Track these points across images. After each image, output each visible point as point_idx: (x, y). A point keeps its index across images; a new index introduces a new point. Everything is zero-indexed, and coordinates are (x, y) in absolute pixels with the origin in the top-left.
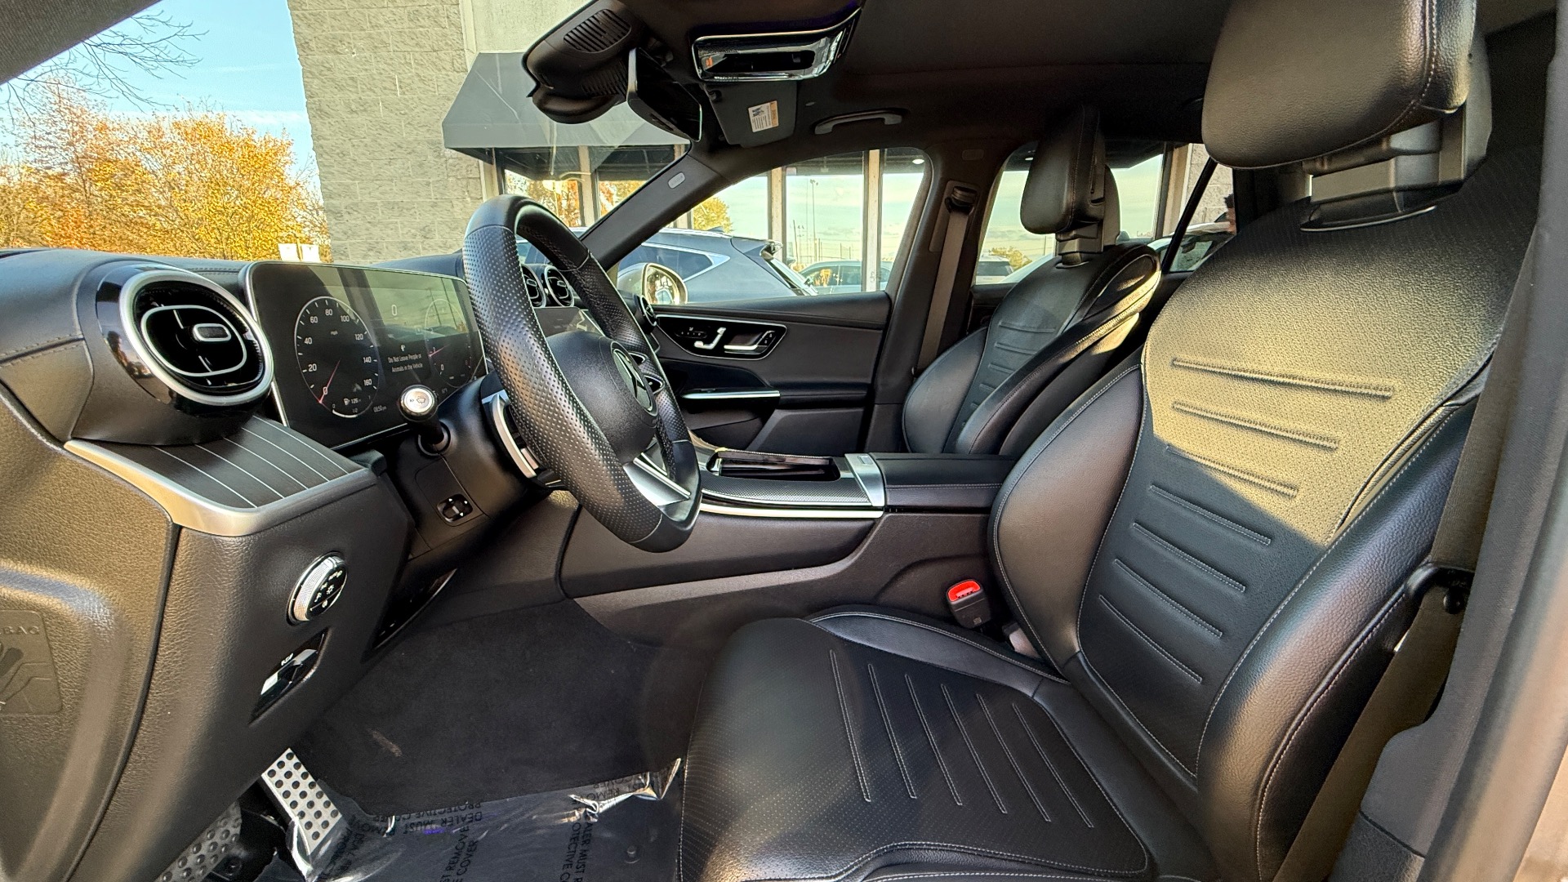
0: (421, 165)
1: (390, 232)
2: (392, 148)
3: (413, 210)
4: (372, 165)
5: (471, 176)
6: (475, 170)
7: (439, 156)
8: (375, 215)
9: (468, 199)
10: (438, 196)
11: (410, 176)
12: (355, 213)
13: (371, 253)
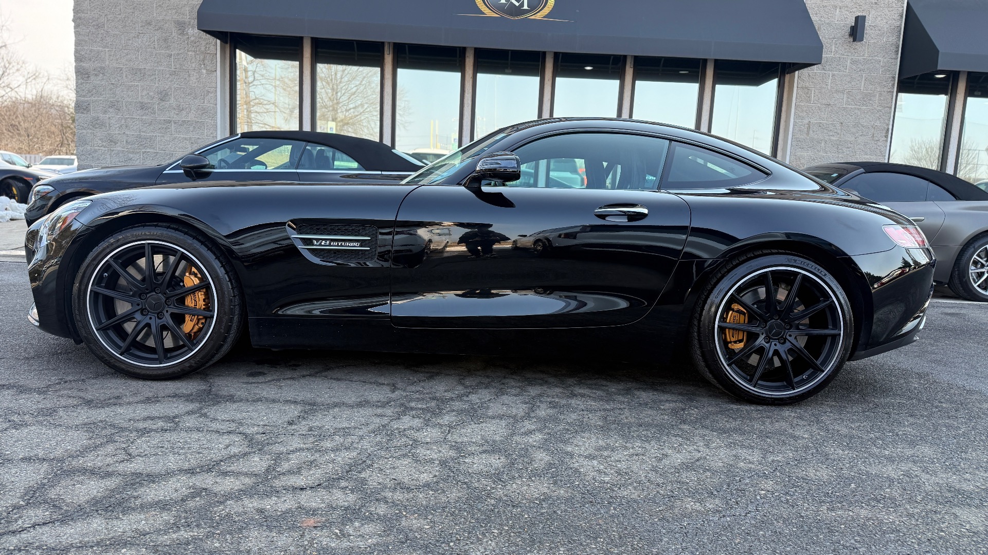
0: (165, 40)
1: (130, 93)
2: (144, 24)
3: (153, 77)
4: (123, 37)
5: (208, 52)
6: (212, 48)
7: (182, 34)
8: (120, 78)
9: (204, 71)
10: (178, 66)
11: (154, 48)
12: (101, 75)
13: (111, 110)
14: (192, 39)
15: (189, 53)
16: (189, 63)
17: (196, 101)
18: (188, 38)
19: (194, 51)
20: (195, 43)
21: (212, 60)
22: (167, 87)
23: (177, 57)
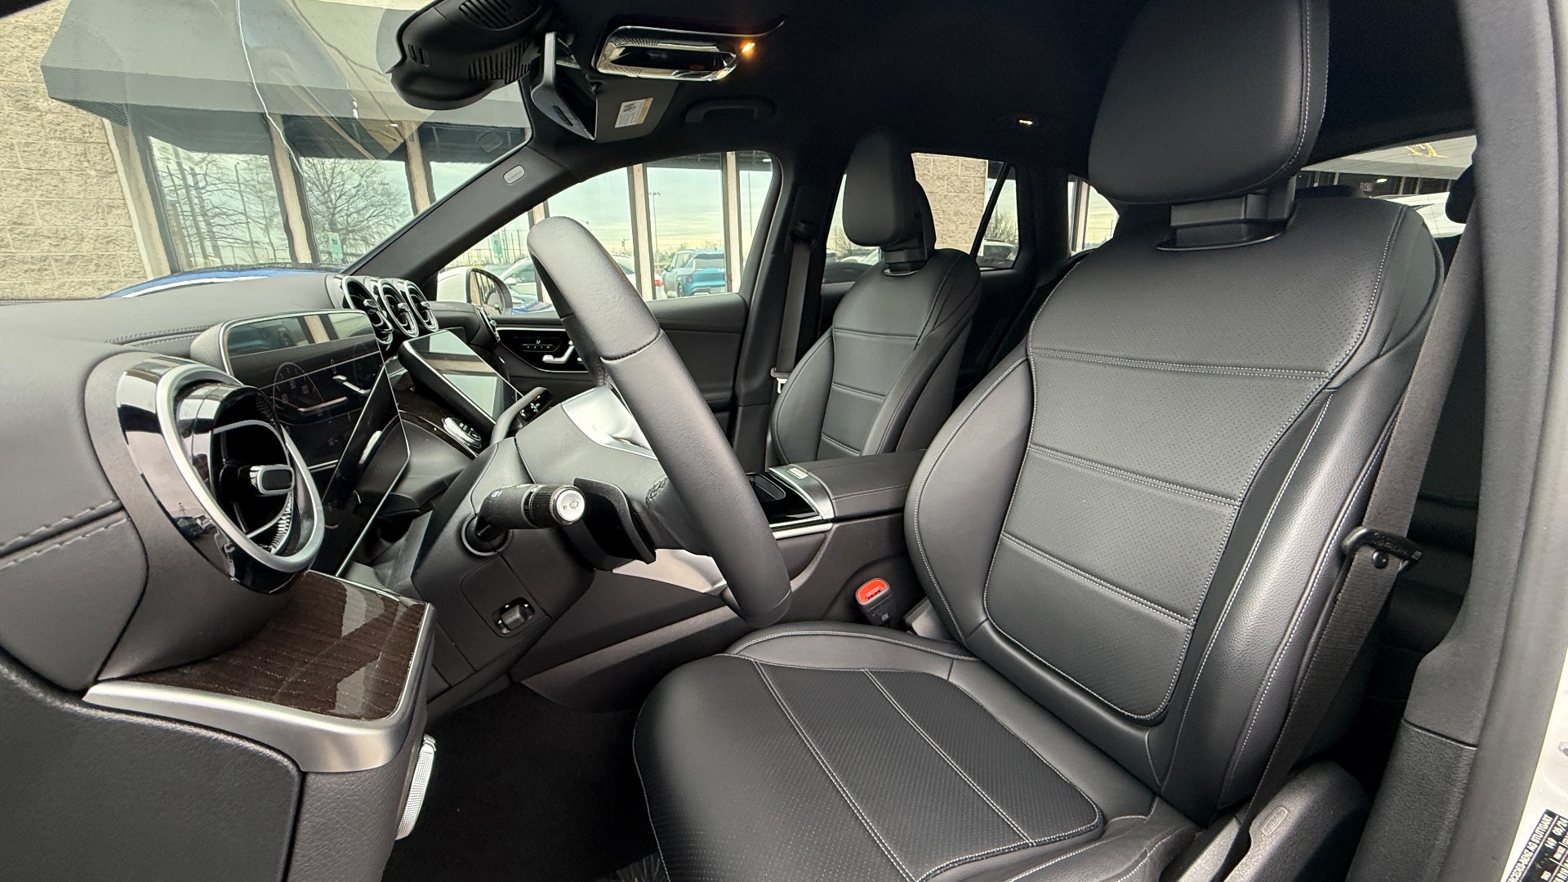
14: (50, 117)
15: (50, 142)
16: (56, 159)
17: (90, 223)
18: (41, 115)
19: (60, 138)
20: (59, 125)
21: (103, 155)
22: (21, 200)
23: (25, 149)
